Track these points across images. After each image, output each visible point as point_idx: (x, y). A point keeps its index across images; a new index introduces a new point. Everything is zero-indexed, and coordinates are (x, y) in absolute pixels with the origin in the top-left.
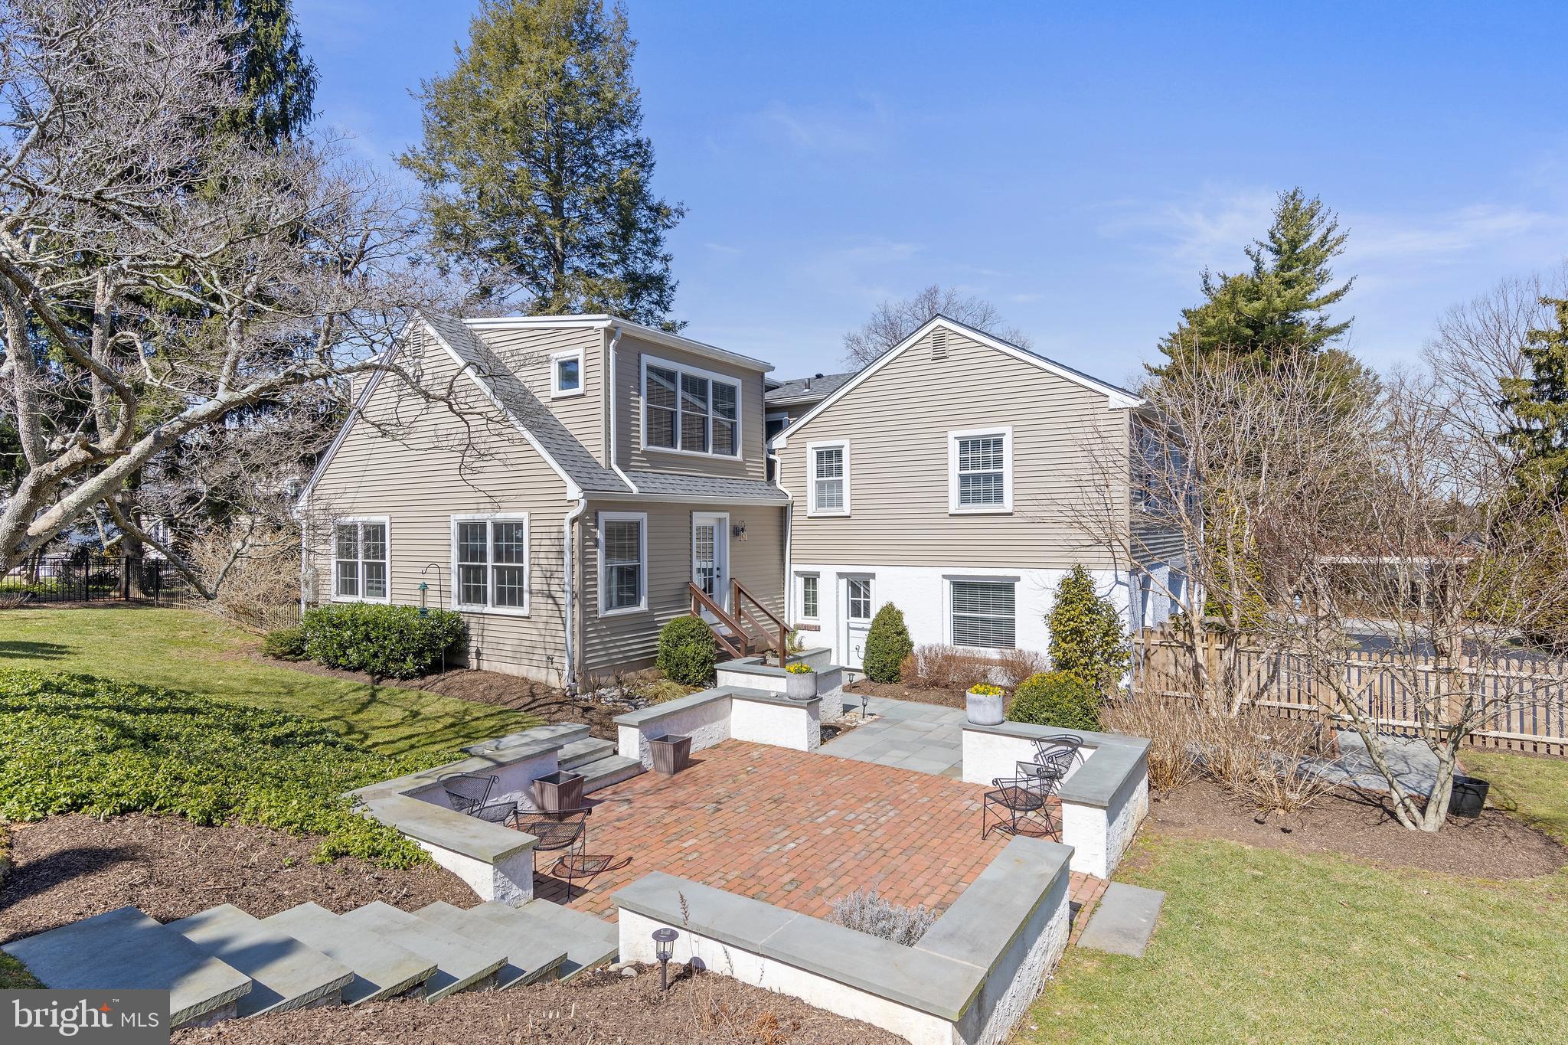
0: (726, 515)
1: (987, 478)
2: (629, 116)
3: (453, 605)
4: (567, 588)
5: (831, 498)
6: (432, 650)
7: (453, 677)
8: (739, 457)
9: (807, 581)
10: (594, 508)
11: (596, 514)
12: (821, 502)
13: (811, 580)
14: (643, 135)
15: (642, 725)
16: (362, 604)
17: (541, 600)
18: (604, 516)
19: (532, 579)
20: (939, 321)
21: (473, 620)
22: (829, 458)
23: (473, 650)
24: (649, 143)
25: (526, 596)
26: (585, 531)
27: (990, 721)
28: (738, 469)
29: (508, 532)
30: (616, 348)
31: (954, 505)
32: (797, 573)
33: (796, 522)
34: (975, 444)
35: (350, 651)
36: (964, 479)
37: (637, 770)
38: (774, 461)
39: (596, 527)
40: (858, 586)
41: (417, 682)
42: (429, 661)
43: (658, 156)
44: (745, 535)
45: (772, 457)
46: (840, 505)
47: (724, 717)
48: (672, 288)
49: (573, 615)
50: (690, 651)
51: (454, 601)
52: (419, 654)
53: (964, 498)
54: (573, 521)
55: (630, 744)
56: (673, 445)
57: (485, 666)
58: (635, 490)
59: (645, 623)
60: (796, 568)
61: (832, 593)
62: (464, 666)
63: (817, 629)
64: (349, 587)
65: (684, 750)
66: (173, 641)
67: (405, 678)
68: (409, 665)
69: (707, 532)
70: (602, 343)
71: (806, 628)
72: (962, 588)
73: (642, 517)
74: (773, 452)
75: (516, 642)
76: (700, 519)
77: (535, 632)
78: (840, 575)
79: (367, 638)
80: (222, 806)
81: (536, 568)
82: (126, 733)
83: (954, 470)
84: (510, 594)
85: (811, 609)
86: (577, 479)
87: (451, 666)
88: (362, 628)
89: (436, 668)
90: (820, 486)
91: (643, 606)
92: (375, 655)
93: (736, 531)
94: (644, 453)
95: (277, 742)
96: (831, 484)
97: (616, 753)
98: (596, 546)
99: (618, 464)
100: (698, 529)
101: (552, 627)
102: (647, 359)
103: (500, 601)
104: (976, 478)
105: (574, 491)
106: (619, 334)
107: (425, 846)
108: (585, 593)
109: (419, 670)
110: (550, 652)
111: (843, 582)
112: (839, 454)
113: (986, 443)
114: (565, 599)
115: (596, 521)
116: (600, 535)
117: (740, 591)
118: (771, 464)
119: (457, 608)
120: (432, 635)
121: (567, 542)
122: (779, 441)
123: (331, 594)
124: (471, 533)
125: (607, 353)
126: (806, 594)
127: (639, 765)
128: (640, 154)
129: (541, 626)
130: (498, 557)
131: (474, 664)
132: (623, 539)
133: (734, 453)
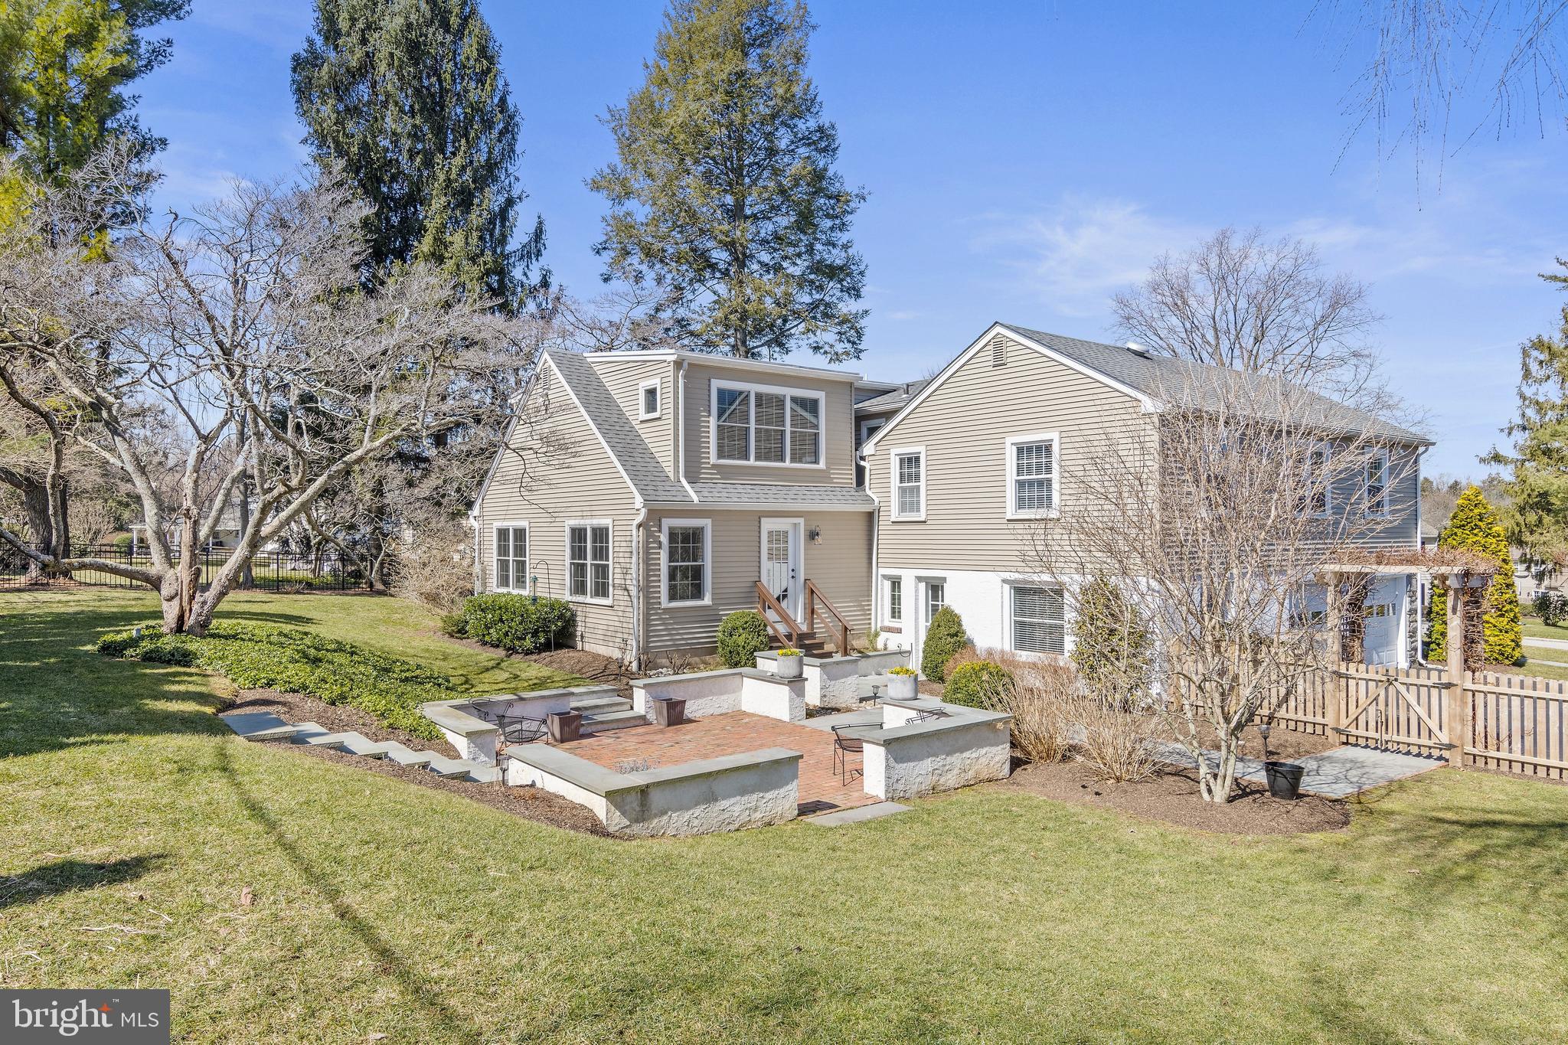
0: (801, 521)
1: (1040, 483)
2: (807, 106)
3: (567, 596)
4: (634, 582)
5: (912, 503)
6: (544, 631)
7: (563, 653)
8: (822, 465)
9: (894, 583)
10: (655, 516)
11: (660, 521)
12: (903, 508)
13: (896, 584)
14: (825, 119)
15: (645, 686)
16: (509, 594)
17: (621, 592)
18: (667, 523)
19: (615, 576)
20: (998, 329)
21: (580, 609)
22: (910, 462)
23: (579, 633)
24: (833, 127)
25: (611, 588)
26: (649, 534)
27: (900, 696)
28: (824, 477)
29: (601, 534)
30: (685, 377)
31: (1011, 511)
32: (885, 577)
33: (883, 527)
34: (1030, 449)
35: (491, 631)
36: (1021, 484)
37: (643, 721)
38: (864, 468)
39: (660, 531)
40: (935, 588)
41: (534, 657)
42: (542, 640)
43: (842, 138)
44: (819, 539)
45: (862, 463)
46: (918, 510)
47: (734, 692)
48: (862, 273)
49: (639, 604)
50: (741, 641)
51: (567, 592)
52: (535, 634)
53: (1021, 503)
54: (639, 526)
55: (641, 702)
56: (747, 458)
57: (587, 647)
58: (695, 499)
59: (710, 616)
60: (882, 571)
61: (913, 596)
62: (573, 647)
63: (899, 631)
64: (504, 581)
65: (678, 709)
66: (386, 621)
67: (528, 652)
68: (528, 643)
69: (778, 537)
70: (671, 373)
71: (890, 630)
72: (1021, 591)
73: (706, 523)
74: (863, 458)
75: (605, 627)
76: (768, 525)
77: (616, 618)
78: (919, 579)
79: (501, 620)
80: (343, 697)
81: (617, 566)
82: (305, 656)
83: (1011, 475)
84: (602, 590)
85: (896, 613)
86: (642, 492)
87: (559, 646)
88: (498, 612)
89: (547, 647)
90: (903, 490)
91: (707, 600)
92: (506, 634)
93: (813, 535)
94: (714, 466)
95: (407, 679)
96: (912, 489)
97: (632, 708)
98: (660, 548)
99: (686, 477)
100: (770, 533)
101: (627, 614)
102: (716, 384)
103: (597, 594)
104: (1031, 483)
105: (639, 501)
106: (685, 365)
107: (444, 730)
108: (648, 587)
109: (535, 648)
110: (626, 636)
111: (922, 586)
112: (917, 459)
113: (1039, 449)
114: (634, 591)
115: (660, 526)
116: (664, 538)
117: (812, 592)
118: (860, 472)
119: (570, 598)
120: (545, 619)
121: (634, 544)
122: (868, 449)
123: (494, 588)
124: (578, 534)
125: (676, 382)
126: (893, 596)
127: (643, 718)
128: (823, 141)
129: (620, 614)
130: (595, 558)
131: (579, 646)
132: (687, 543)
133: (816, 462)
